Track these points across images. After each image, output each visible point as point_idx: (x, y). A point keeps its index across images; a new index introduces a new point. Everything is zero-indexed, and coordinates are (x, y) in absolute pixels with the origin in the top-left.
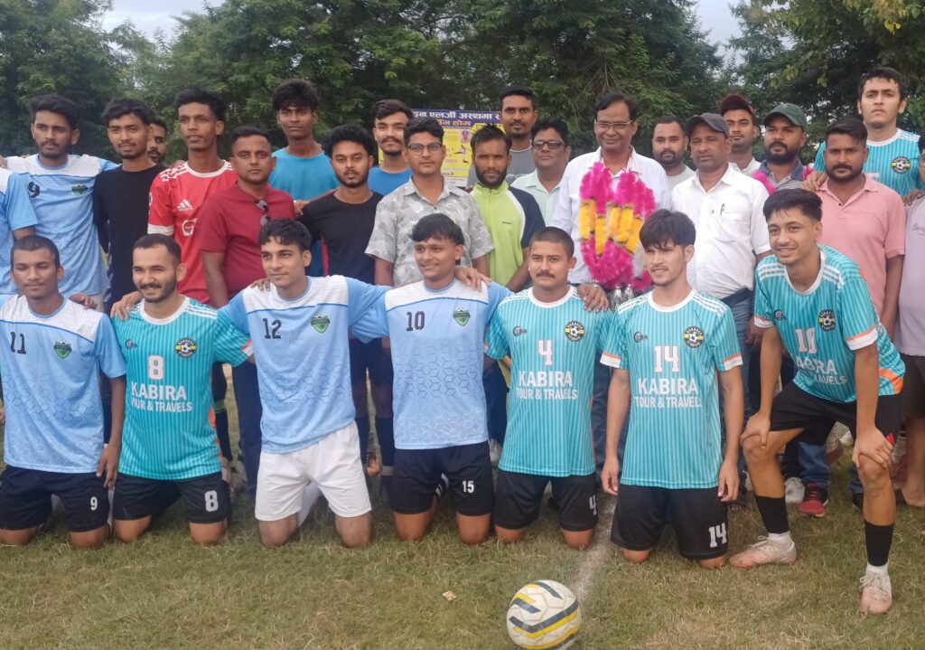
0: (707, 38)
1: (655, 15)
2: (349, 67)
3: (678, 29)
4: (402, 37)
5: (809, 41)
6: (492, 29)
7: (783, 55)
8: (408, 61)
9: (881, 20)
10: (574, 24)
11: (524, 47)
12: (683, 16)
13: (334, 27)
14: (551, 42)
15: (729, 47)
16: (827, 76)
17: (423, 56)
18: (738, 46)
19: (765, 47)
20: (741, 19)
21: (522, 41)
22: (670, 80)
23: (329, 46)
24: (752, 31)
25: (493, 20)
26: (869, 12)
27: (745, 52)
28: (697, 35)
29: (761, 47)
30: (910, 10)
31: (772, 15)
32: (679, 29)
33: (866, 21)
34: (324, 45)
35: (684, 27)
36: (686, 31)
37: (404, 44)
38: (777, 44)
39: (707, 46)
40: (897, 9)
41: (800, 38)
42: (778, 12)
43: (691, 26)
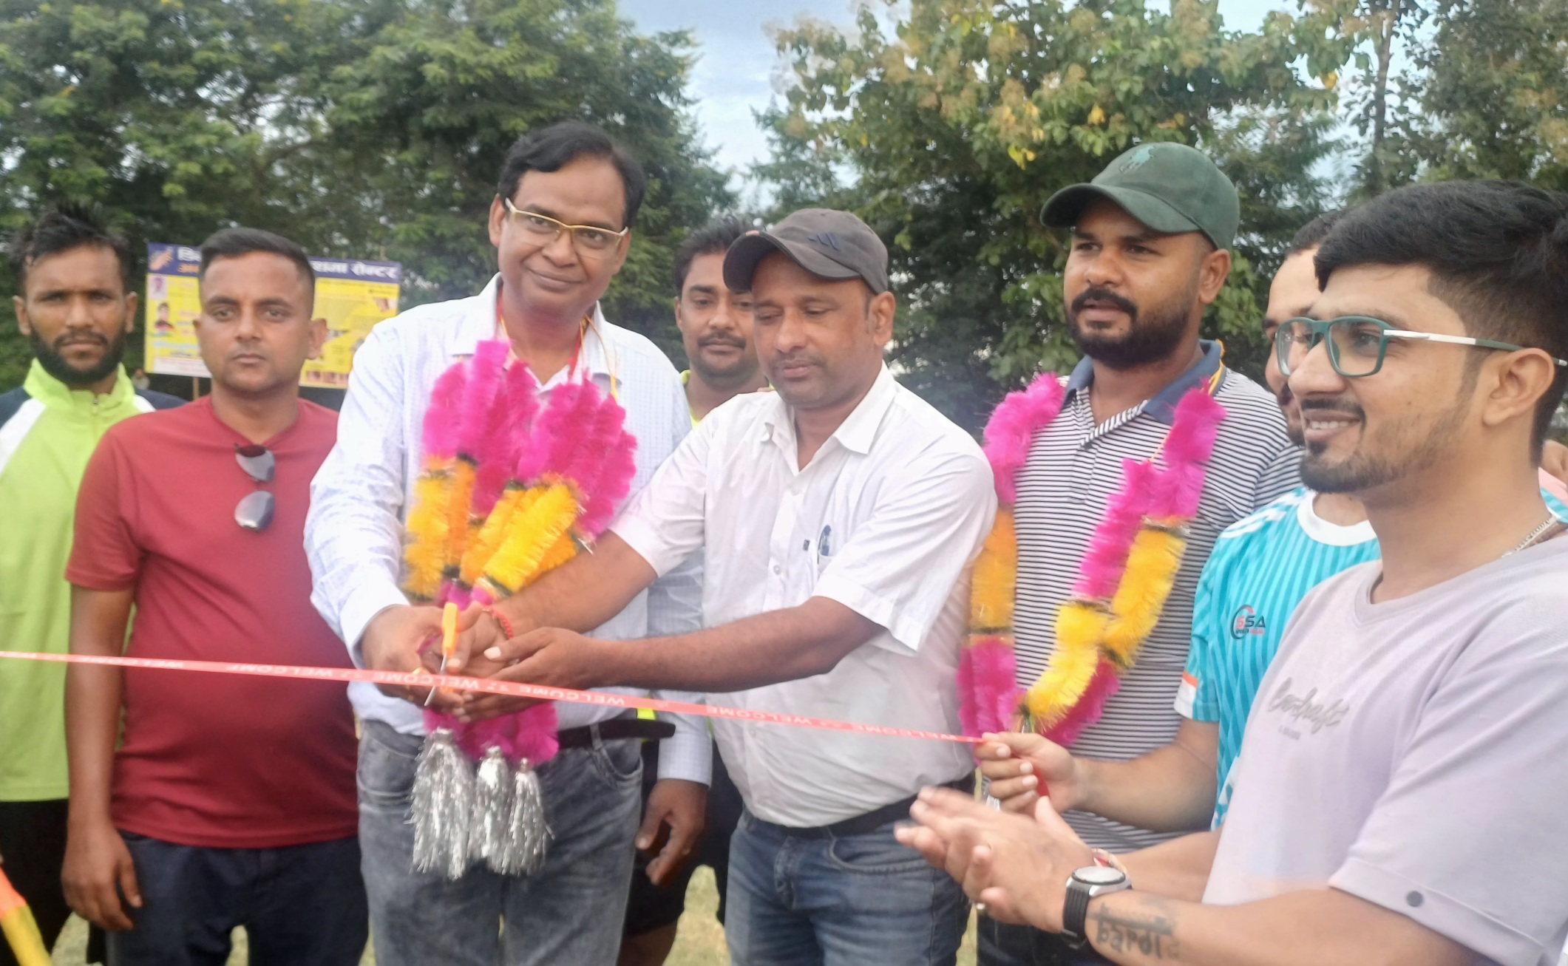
0: (714, 159)
1: (629, 117)
2: (101, 172)
3: (666, 141)
4: (198, 128)
5: (882, 174)
6: (352, 123)
7: (837, 195)
8: (206, 169)
9: (1003, 144)
10: (492, 122)
11: (409, 156)
12: (676, 122)
13: (81, 105)
14: (455, 152)
15: (750, 177)
16: (911, 233)
17: (232, 160)
18: (764, 176)
19: (808, 181)
20: (770, 133)
21: (404, 145)
22: (651, 224)
23: (68, 136)
24: (788, 154)
25: (355, 109)
26: (983, 130)
27: (776, 187)
28: (698, 154)
29: (802, 179)
30: (1051, 132)
31: (825, 127)
32: (668, 143)
33: (977, 145)
34: (59, 133)
35: (675, 140)
36: (680, 147)
37: (200, 140)
38: (828, 176)
39: (714, 173)
40: (1029, 128)
41: (867, 168)
42: (834, 123)
43: (688, 138)
